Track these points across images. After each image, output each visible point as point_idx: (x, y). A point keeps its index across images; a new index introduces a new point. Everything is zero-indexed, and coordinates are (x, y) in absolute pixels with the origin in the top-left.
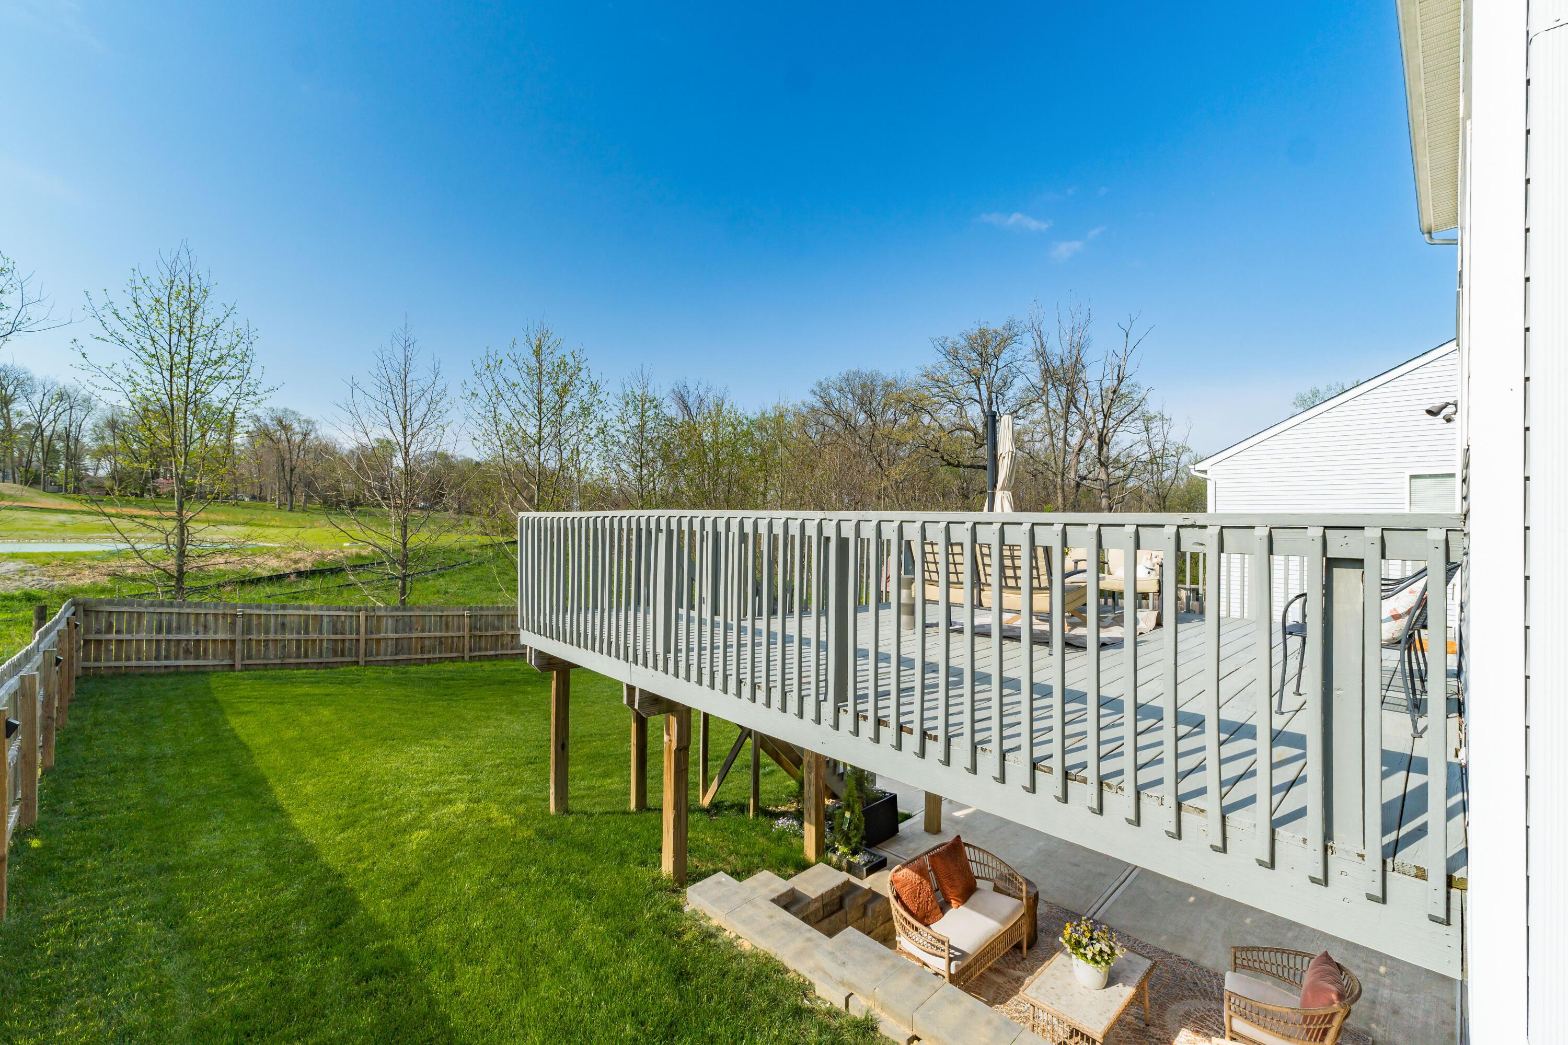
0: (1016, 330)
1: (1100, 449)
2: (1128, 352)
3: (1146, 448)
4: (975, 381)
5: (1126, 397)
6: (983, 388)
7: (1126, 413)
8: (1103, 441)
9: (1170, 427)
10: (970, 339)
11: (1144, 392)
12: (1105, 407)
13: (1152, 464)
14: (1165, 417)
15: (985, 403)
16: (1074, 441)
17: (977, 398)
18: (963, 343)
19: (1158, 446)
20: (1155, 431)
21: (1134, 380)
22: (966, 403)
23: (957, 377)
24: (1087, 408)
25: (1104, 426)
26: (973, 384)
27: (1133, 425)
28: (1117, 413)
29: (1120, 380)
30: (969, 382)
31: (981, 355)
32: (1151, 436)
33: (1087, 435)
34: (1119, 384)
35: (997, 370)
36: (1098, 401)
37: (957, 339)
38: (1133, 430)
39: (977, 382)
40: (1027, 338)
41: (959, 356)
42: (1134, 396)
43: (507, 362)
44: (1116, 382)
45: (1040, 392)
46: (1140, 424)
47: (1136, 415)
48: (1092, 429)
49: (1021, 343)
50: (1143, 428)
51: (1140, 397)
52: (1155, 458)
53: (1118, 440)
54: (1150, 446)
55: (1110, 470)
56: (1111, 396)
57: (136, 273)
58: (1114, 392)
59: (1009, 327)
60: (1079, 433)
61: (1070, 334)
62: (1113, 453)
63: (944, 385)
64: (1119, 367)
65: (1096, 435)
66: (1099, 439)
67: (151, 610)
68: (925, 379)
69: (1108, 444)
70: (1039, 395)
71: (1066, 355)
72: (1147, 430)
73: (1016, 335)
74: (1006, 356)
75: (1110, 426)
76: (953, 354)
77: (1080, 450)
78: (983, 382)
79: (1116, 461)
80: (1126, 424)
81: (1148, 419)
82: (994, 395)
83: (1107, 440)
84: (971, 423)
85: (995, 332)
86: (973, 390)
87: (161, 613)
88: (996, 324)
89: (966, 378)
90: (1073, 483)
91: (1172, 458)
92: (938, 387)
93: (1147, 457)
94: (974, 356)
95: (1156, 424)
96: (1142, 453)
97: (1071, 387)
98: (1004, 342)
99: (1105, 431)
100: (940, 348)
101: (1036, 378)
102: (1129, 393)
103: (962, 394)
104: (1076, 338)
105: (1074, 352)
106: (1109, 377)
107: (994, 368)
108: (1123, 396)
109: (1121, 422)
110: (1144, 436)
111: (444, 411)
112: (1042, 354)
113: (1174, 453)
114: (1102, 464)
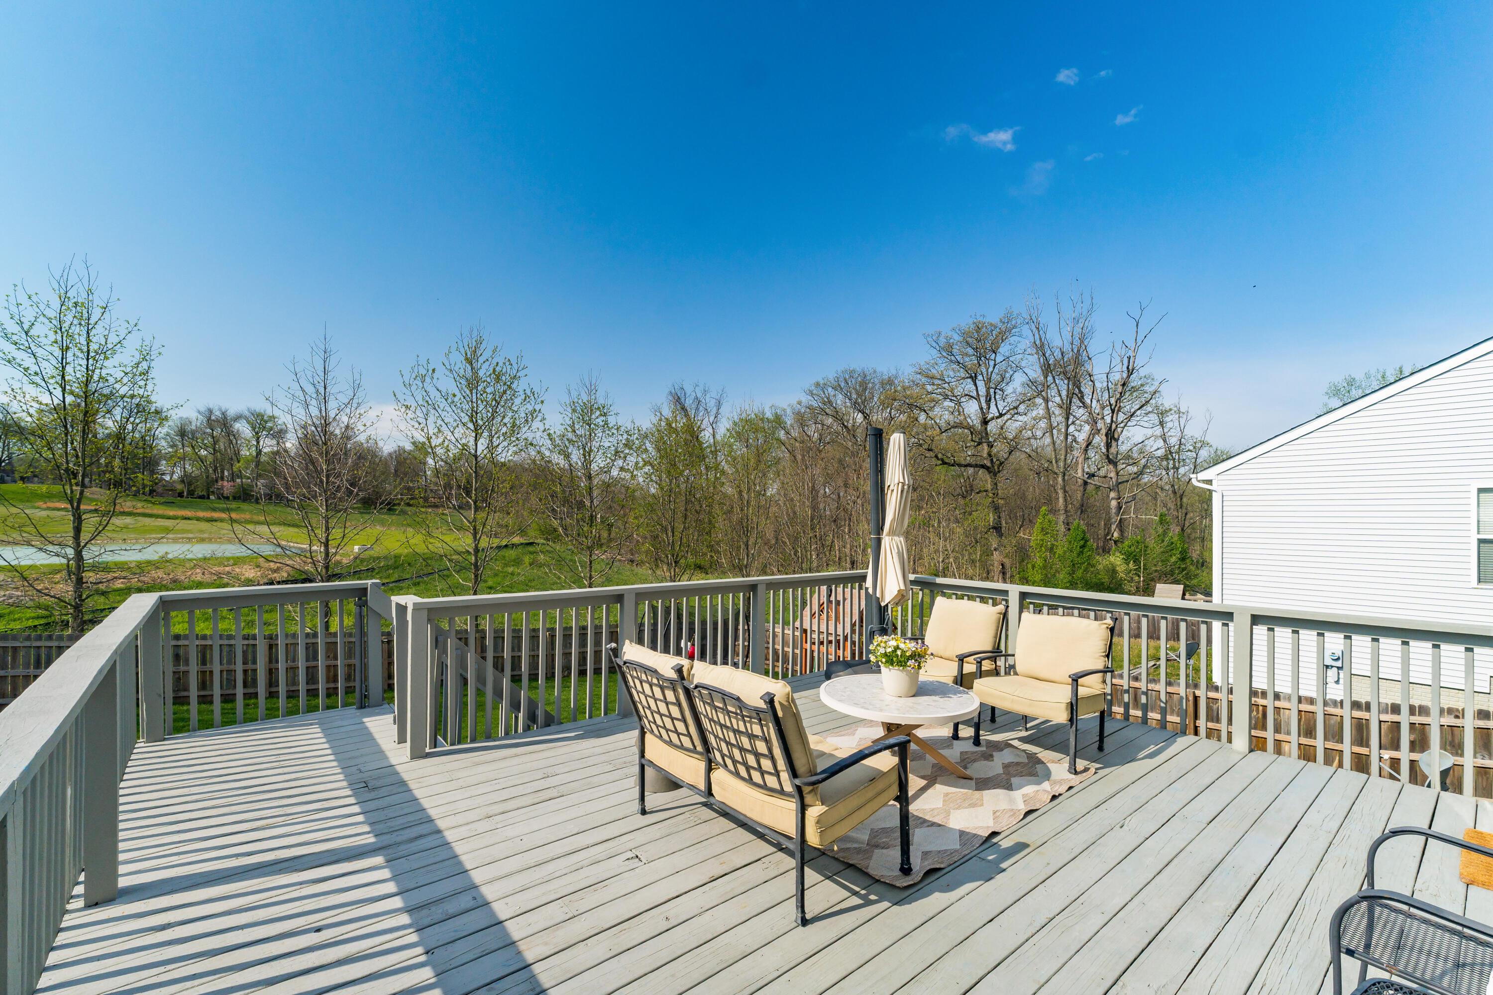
0: (1014, 322)
1: (1108, 446)
2: (1139, 343)
3: (1160, 443)
4: (971, 377)
5: (1137, 390)
6: (981, 384)
7: (1138, 407)
8: (1111, 437)
9: (1187, 421)
10: (965, 334)
11: (1156, 384)
12: (1113, 401)
13: (1167, 459)
14: (1182, 410)
15: (983, 400)
16: (1082, 437)
17: (974, 394)
18: (957, 337)
19: (1173, 441)
20: (1169, 425)
21: (1143, 372)
22: (963, 399)
23: (952, 373)
24: (1094, 402)
25: (1112, 421)
26: (969, 380)
27: (1146, 419)
28: (1128, 406)
29: (1130, 372)
30: (964, 378)
31: (976, 349)
32: (1166, 430)
33: (1095, 432)
34: (1129, 377)
35: (995, 365)
36: (1106, 395)
37: (949, 334)
38: (1146, 425)
39: (974, 379)
40: (1026, 330)
41: (955, 351)
42: (1146, 388)
43: (441, 371)
44: (1125, 375)
45: (1040, 388)
46: (1154, 418)
47: (1149, 408)
48: (1100, 425)
49: (1020, 336)
50: (1157, 422)
51: (1152, 389)
52: (1171, 453)
53: (1129, 435)
54: (1165, 441)
55: (1120, 467)
56: (1120, 389)
57: (19, 288)
58: (1124, 385)
59: (1008, 319)
60: (1087, 428)
61: (1071, 325)
62: (1124, 448)
63: (940, 382)
64: (1129, 358)
65: (1104, 431)
66: (1107, 435)
67: (27, 644)
68: (919, 376)
69: (1117, 440)
70: (1039, 390)
71: (1067, 348)
72: (1162, 424)
73: (1015, 327)
74: (1004, 349)
75: (1120, 420)
76: (948, 349)
77: (1087, 446)
78: (980, 377)
79: (1128, 457)
80: (1138, 419)
81: (1162, 413)
82: (992, 391)
83: (1116, 436)
84: (969, 421)
85: (991, 325)
86: (969, 386)
87: (39, 647)
88: (993, 317)
89: (963, 374)
90: (1080, 482)
91: (1189, 453)
92: (933, 384)
93: (1160, 453)
94: (970, 351)
95: (1171, 417)
96: (1156, 447)
97: (1075, 382)
98: (1002, 336)
99: (1114, 426)
100: (934, 344)
101: (1035, 373)
102: (1142, 385)
103: (958, 391)
104: (1078, 330)
105: (1077, 342)
106: (1118, 368)
107: (992, 363)
108: (1134, 389)
109: (1132, 416)
110: (1158, 431)
111: (368, 425)
112: (1040, 348)
113: (1191, 448)
114: (1110, 461)
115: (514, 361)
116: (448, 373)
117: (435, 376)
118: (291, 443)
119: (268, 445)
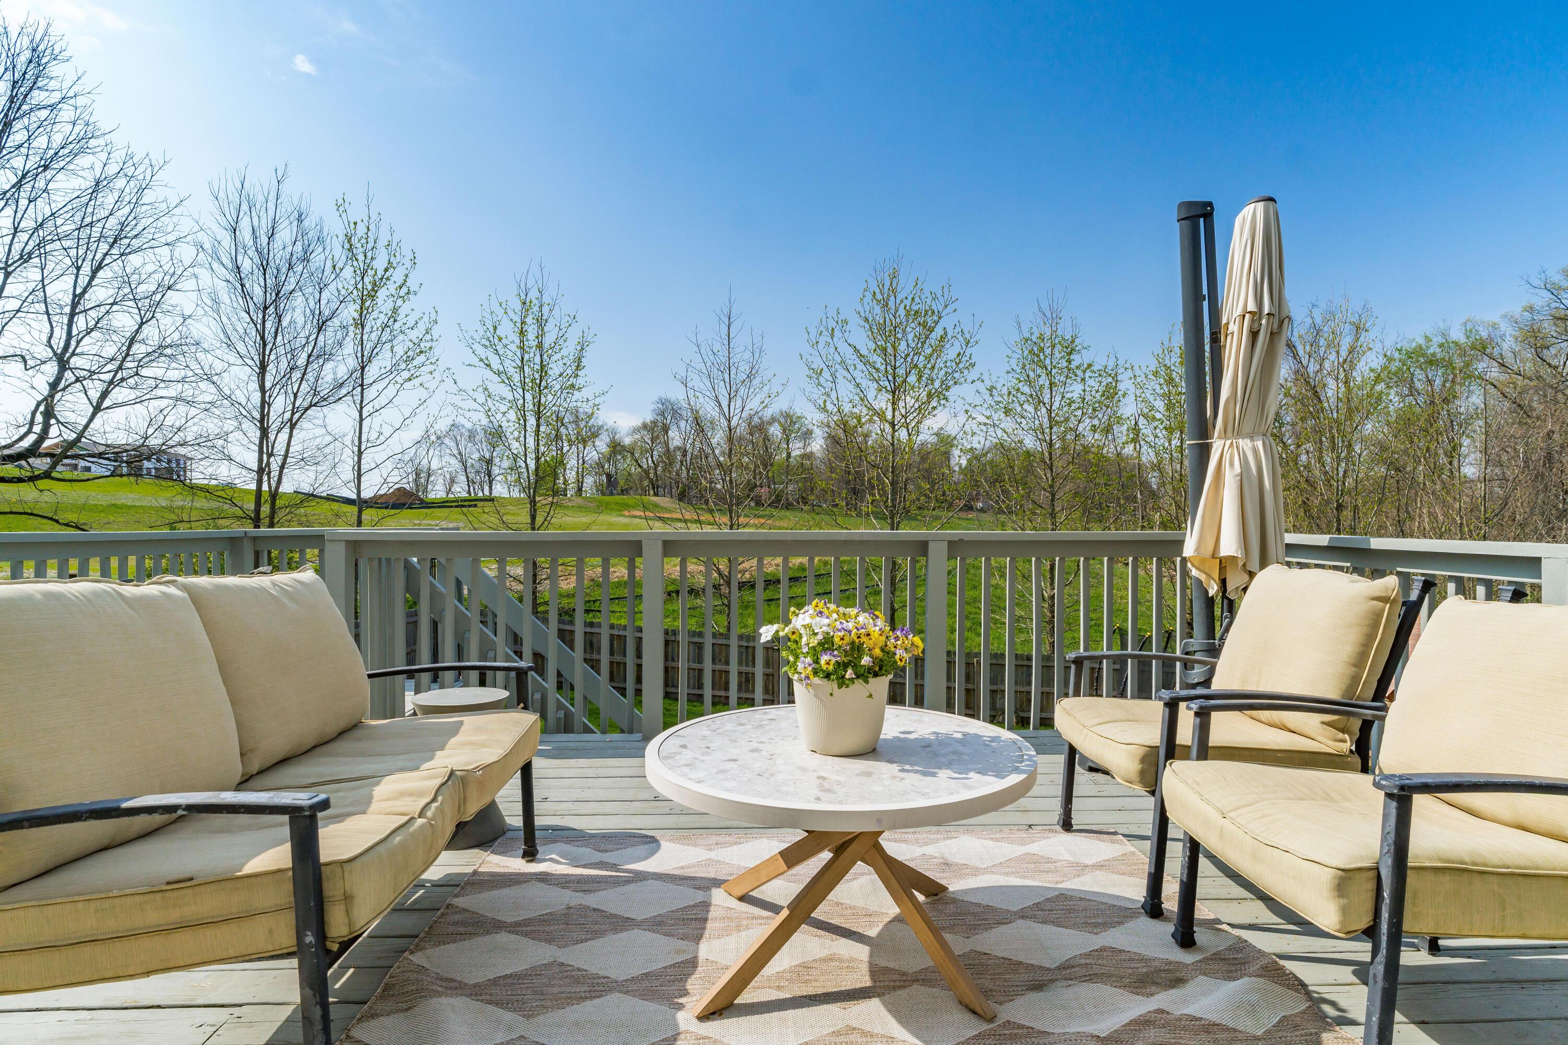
115: (939, 294)
116: (863, 323)
117: (848, 328)
118: (817, 445)
119: (797, 449)
